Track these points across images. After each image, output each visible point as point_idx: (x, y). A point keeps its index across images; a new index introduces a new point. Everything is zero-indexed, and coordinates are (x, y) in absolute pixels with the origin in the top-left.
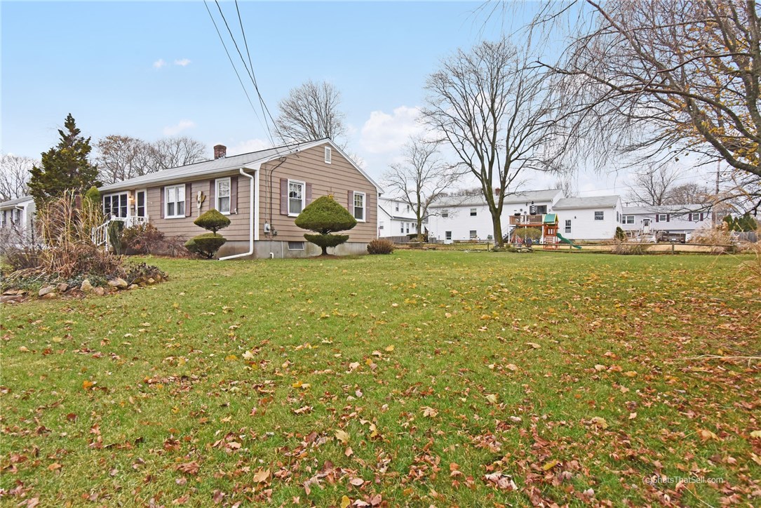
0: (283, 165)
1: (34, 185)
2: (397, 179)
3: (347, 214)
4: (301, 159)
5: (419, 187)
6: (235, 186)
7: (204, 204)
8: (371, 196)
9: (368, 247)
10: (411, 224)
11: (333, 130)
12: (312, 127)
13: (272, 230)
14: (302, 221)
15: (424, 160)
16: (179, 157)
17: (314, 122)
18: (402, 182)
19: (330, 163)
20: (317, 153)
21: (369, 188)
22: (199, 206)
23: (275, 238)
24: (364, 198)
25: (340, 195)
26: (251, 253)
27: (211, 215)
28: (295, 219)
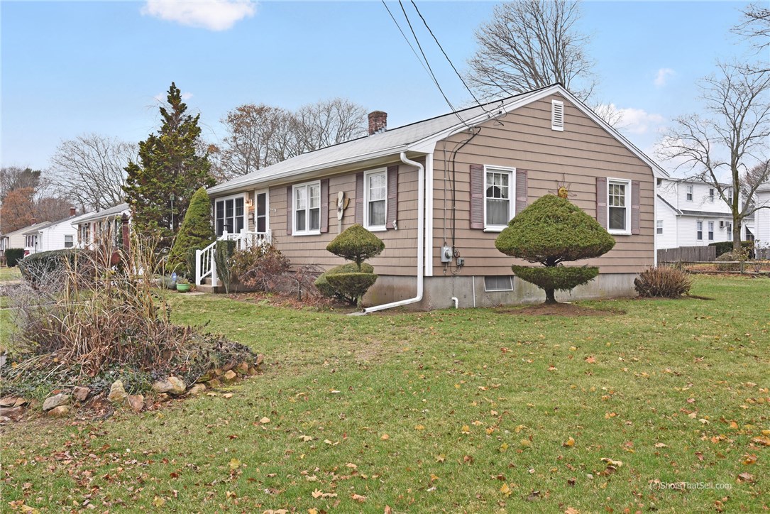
0: (474, 141)
1: (130, 189)
2: (691, 143)
3: (594, 227)
4: (507, 126)
5: (735, 155)
6: (394, 181)
7: (348, 213)
8: (642, 185)
9: (636, 282)
10: (716, 224)
11: (568, 67)
12: (531, 65)
13: (456, 257)
14: (509, 242)
15: (746, 104)
16: (330, 130)
17: (535, 55)
18: (701, 148)
19: (562, 129)
20: (538, 114)
21: (637, 169)
22: (340, 215)
23: (461, 272)
24: (628, 190)
25: (582, 188)
26: (418, 298)
27: (351, 236)
28: (496, 237)
